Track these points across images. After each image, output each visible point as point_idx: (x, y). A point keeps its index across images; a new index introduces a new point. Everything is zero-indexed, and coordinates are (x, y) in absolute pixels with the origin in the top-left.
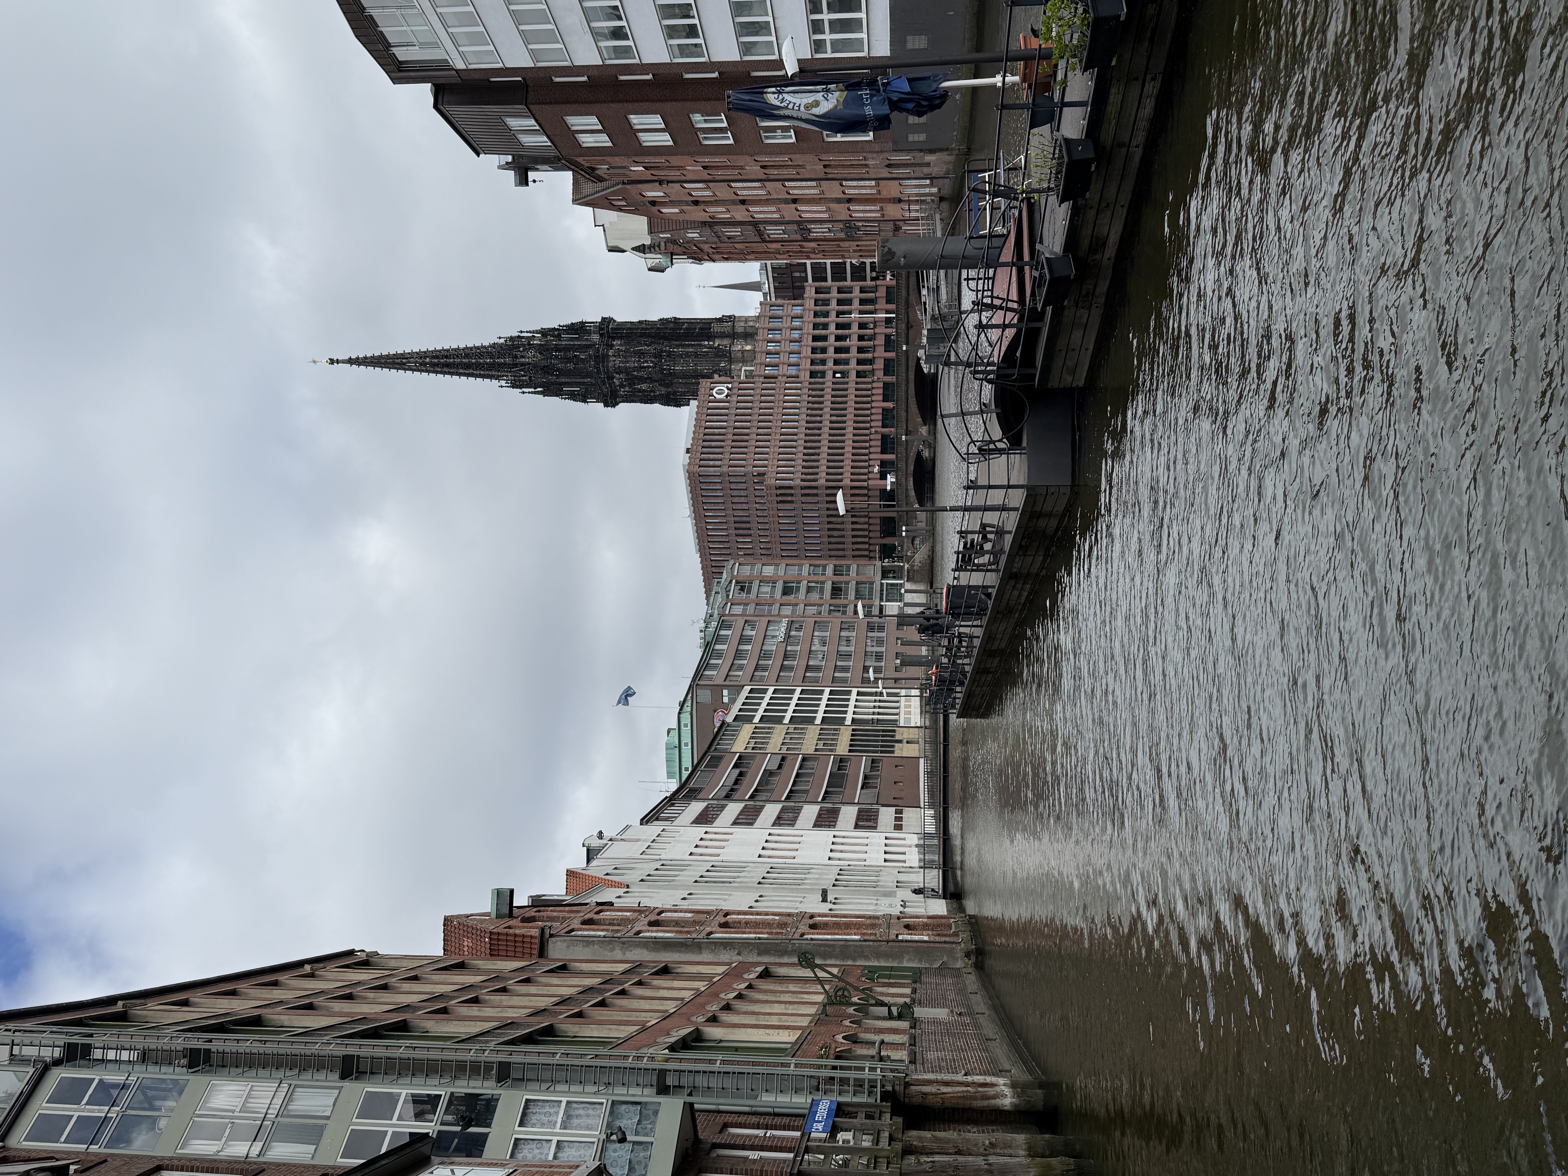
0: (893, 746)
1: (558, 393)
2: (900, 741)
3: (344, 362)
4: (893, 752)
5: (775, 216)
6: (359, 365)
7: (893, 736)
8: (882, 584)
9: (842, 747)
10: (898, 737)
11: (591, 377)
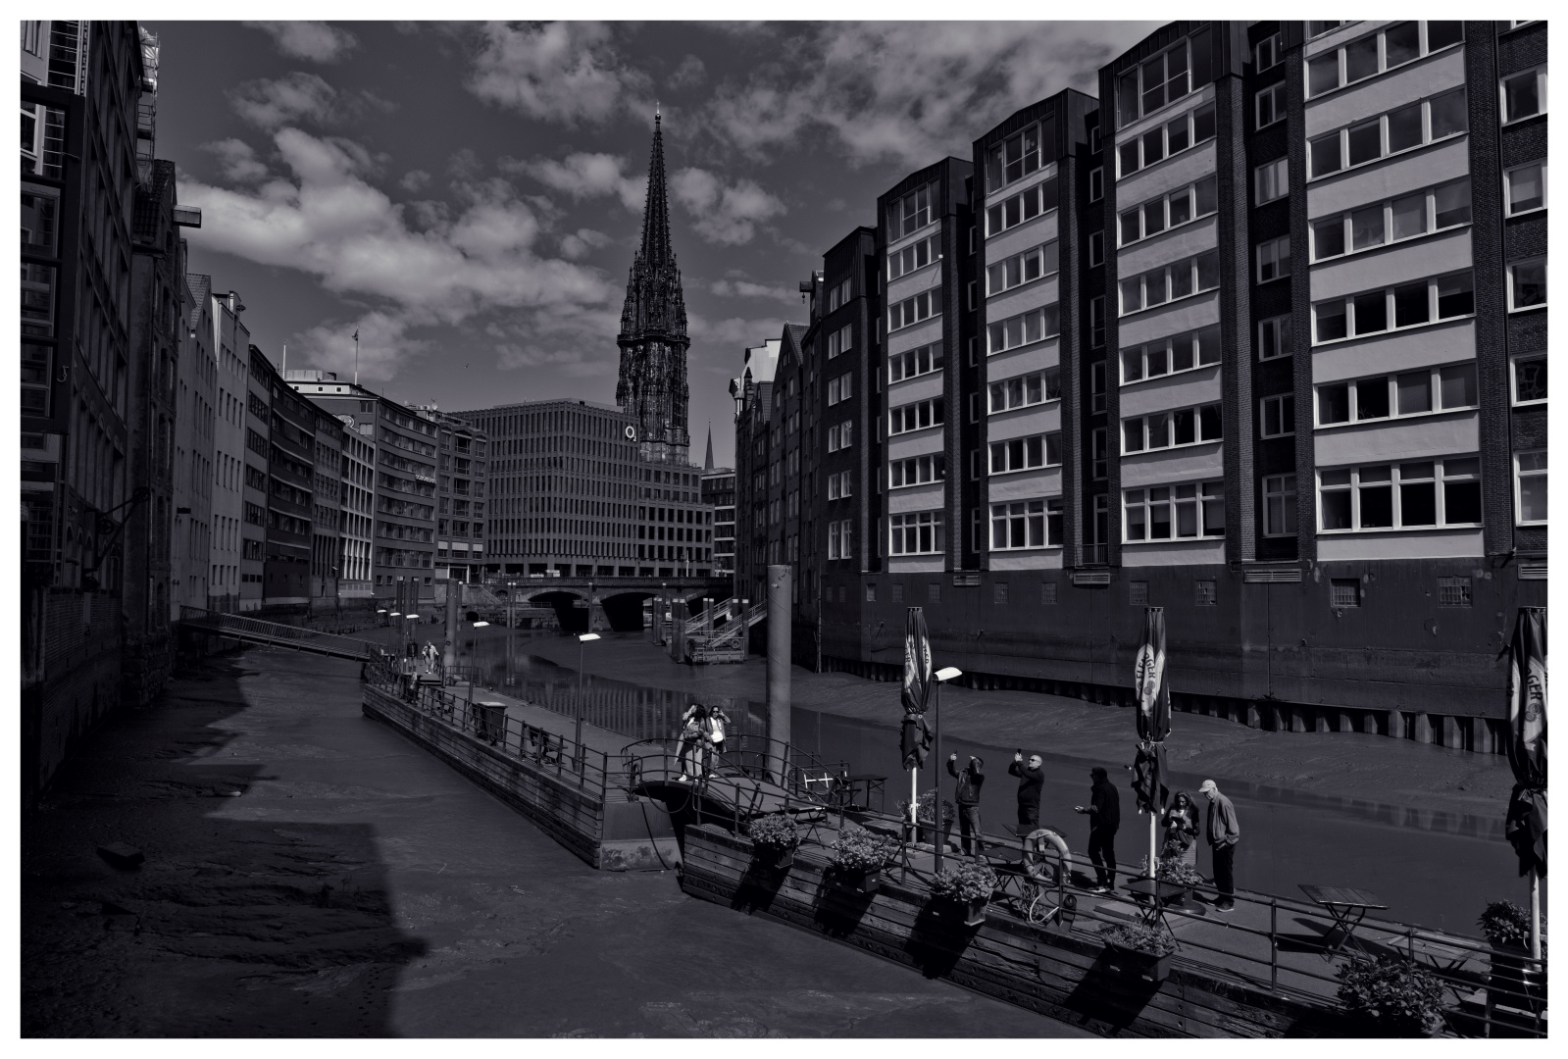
0: (319, 575)
2: (324, 581)
4: (314, 575)
5: (773, 483)
7: (328, 576)
8: (466, 565)
9: (319, 529)
10: (327, 579)
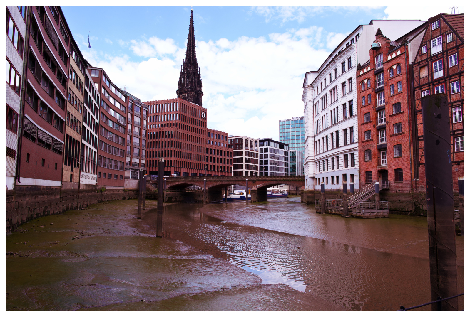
0: (69, 165)
1: (181, 77)
2: (72, 170)
3: (192, 15)
4: (66, 164)
6: (191, 19)
7: (75, 167)
8: (138, 170)
9: (69, 131)
10: (75, 169)
11: (186, 87)
